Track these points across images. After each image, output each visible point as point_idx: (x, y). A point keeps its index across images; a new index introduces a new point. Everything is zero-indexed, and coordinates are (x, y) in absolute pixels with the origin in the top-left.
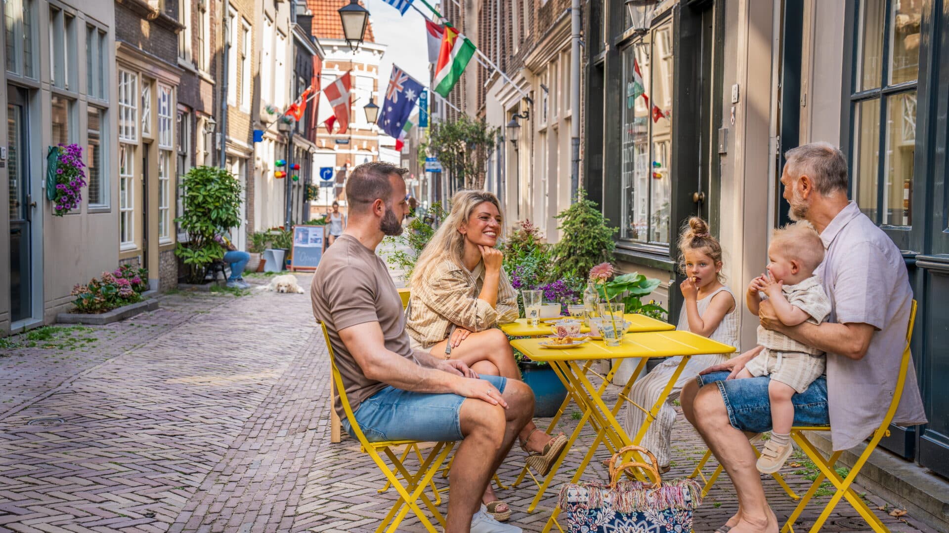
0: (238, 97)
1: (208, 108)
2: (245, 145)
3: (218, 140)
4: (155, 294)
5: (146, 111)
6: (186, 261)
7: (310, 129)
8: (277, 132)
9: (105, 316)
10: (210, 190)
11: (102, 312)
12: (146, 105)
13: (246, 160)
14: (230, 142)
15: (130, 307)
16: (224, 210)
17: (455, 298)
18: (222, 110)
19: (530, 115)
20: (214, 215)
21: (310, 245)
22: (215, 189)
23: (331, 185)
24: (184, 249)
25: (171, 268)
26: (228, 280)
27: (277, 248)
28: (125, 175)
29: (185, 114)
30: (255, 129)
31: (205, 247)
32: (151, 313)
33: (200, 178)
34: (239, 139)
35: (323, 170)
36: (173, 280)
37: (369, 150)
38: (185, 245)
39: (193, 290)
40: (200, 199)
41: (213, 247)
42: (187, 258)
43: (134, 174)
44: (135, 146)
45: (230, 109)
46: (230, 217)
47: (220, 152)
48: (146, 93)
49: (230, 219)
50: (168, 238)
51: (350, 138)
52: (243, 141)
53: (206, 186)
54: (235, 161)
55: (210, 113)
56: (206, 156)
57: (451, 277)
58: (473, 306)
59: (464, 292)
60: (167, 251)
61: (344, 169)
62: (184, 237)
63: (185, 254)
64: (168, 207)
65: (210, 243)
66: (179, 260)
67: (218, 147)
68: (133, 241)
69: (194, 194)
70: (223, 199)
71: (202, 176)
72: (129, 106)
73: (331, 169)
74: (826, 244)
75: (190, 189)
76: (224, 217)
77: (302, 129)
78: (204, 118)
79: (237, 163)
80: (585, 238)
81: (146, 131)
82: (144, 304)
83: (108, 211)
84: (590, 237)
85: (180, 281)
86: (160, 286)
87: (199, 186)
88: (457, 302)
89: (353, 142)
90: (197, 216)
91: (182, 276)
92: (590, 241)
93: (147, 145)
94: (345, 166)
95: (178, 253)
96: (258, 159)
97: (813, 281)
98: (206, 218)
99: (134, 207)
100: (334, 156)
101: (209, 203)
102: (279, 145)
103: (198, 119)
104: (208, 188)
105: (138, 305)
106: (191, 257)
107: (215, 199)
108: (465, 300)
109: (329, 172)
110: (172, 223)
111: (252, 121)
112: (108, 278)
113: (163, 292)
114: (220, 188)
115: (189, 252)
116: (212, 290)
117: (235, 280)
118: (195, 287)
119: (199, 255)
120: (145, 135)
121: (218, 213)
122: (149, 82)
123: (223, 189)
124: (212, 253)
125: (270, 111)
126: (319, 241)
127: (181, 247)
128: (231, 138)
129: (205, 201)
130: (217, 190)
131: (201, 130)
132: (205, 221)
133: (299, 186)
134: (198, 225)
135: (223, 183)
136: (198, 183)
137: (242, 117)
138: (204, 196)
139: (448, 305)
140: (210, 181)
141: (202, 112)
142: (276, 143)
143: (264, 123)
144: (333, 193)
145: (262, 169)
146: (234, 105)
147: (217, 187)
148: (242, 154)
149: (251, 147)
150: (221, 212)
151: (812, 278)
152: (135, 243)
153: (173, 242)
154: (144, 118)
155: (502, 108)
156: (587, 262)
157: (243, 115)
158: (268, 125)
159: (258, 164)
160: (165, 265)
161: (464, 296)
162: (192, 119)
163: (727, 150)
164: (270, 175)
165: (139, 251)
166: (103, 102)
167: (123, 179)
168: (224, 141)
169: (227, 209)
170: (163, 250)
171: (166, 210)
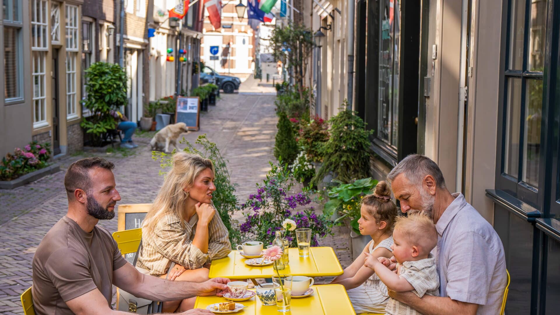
0: (135, 7)
1: (110, 16)
2: (141, 40)
3: (118, 39)
4: (63, 156)
5: (56, 25)
6: (88, 131)
7: (198, 21)
8: (169, 28)
9: (13, 182)
10: (104, 80)
11: (13, 179)
12: (56, 20)
13: (143, 50)
14: (128, 39)
15: (36, 172)
16: (115, 94)
17: (173, 245)
18: (121, 17)
19: (332, 27)
20: (107, 99)
21: (188, 111)
22: (108, 79)
23: (217, 58)
24: (87, 122)
25: (77, 136)
26: (122, 142)
27: (166, 113)
28: (39, 73)
29: (91, 23)
30: (149, 28)
31: (102, 121)
32: (53, 176)
33: (97, 71)
34: (136, 36)
35: (212, 48)
36: (80, 144)
37: (246, 32)
38: (88, 119)
39: (94, 152)
40: (97, 87)
41: (108, 121)
42: (89, 128)
43: (46, 72)
44: (47, 52)
45: (128, 16)
46: (119, 99)
47: (119, 47)
48: (56, 12)
49: (119, 101)
50: (74, 115)
51: (232, 24)
52: (140, 37)
53: (102, 77)
54: (134, 52)
55: (112, 20)
56: (108, 51)
57: (169, 228)
58: (186, 252)
59: (181, 240)
60: (73, 125)
61: (228, 46)
62: (88, 113)
63: (88, 126)
64: (75, 92)
65: (107, 117)
66: (84, 130)
67: (118, 44)
68: (45, 120)
69: (93, 83)
70: (114, 87)
71: (99, 69)
72: (41, 23)
73: (217, 47)
74: (441, 231)
75: (91, 80)
76: (115, 99)
77: (190, 23)
78: (106, 24)
79: (136, 53)
80: (347, 139)
81: (56, 39)
82: (48, 169)
83: (23, 102)
84: (350, 138)
85: (85, 144)
86: (68, 150)
87: (97, 77)
88: (175, 248)
89: (234, 27)
90: (96, 99)
91: (87, 141)
92: (351, 141)
93: (57, 50)
94: (229, 44)
95: (83, 125)
96: (153, 49)
97: (429, 262)
98: (102, 100)
99: (47, 96)
100: (221, 38)
101: (104, 90)
102: (170, 37)
103: (101, 26)
104: (103, 78)
105: (42, 171)
106: (92, 128)
107: (108, 87)
108: (180, 247)
109: (216, 49)
110: (78, 103)
111: (147, 22)
112: (18, 153)
113: (70, 154)
114: (112, 79)
115: (90, 125)
116: (107, 151)
117: (126, 142)
118: (95, 149)
119: (98, 127)
120: (54, 42)
121: (110, 97)
122: (58, 4)
123: (114, 79)
124: (107, 125)
125: (162, 14)
126: (195, 108)
127: (85, 121)
128: (129, 37)
129: (101, 88)
130: (110, 80)
131: (105, 33)
132: (102, 102)
133: (189, 64)
134: (96, 105)
135: (114, 75)
136: (96, 75)
137: (138, 20)
138: (100, 85)
139: (168, 250)
140: (105, 73)
141: (105, 20)
142: (168, 35)
143: (157, 23)
144: (221, 63)
145: (156, 55)
146: (132, 12)
147: (110, 77)
148: (139, 47)
149: (146, 41)
150: (112, 96)
151: (429, 259)
152: (47, 121)
153: (80, 117)
154: (54, 30)
155: (319, 17)
156: (348, 157)
157: (140, 19)
158: (160, 24)
159: (154, 52)
160: (73, 134)
161: (181, 243)
162: (96, 26)
163: (430, 94)
164: (163, 60)
165: (50, 127)
166: (17, 23)
167: (36, 77)
168: (122, 40)
169: (117, 94)
170: (71, 125)
171: (74, 95)
